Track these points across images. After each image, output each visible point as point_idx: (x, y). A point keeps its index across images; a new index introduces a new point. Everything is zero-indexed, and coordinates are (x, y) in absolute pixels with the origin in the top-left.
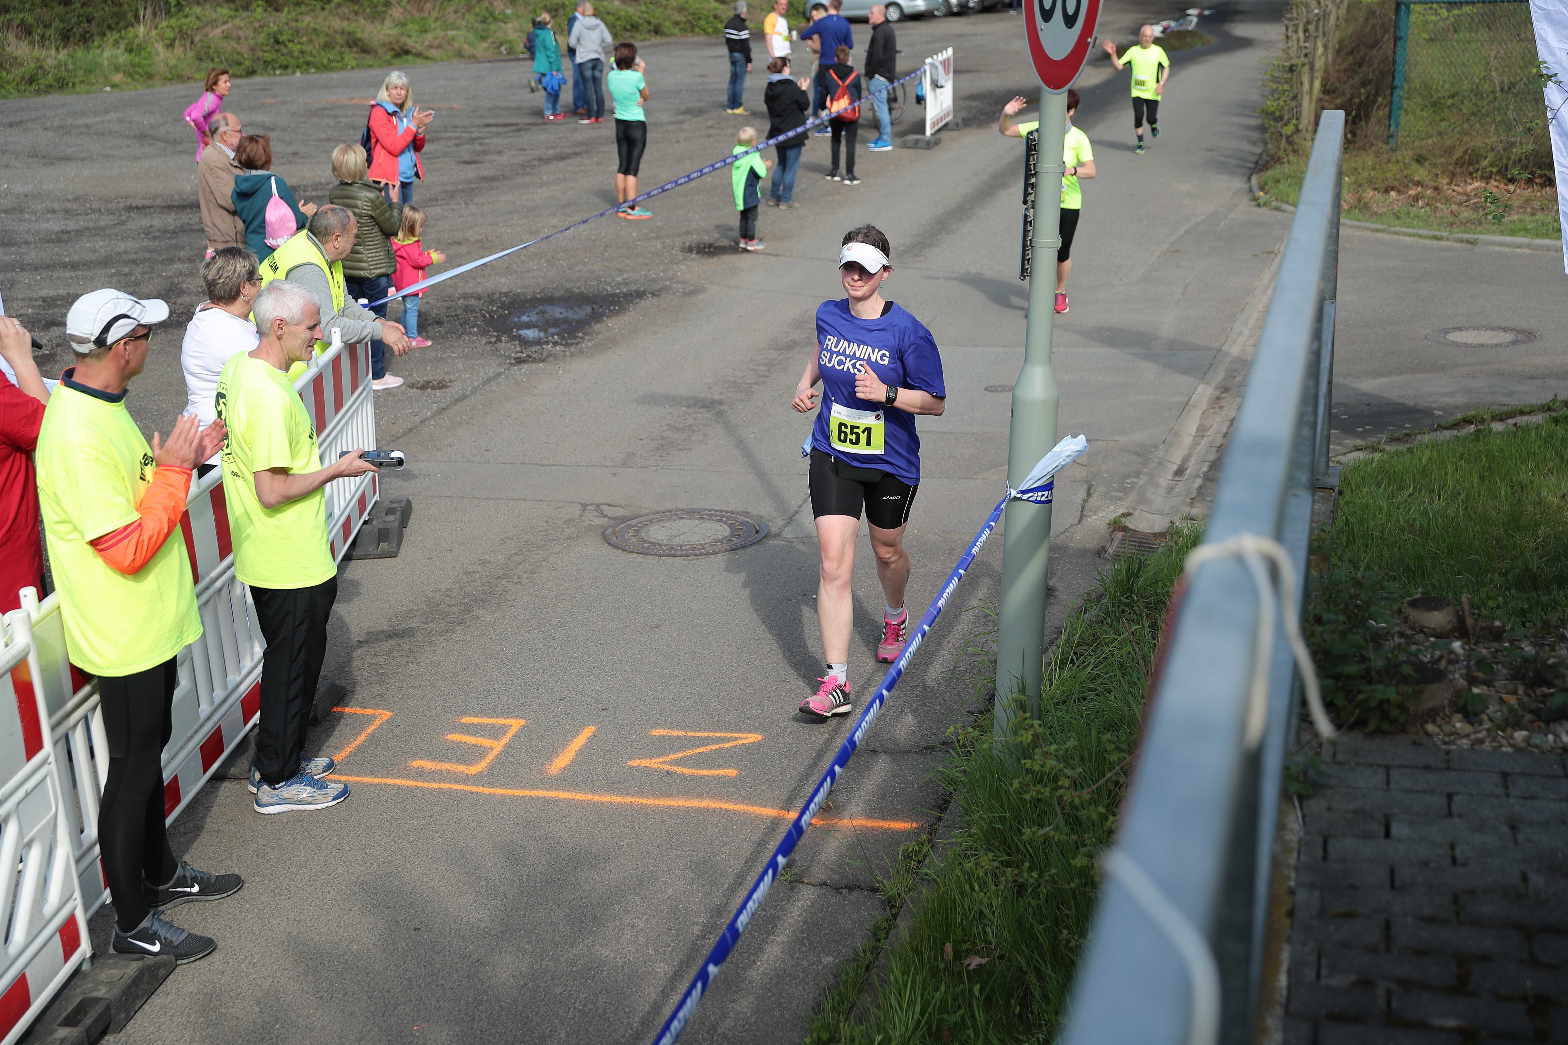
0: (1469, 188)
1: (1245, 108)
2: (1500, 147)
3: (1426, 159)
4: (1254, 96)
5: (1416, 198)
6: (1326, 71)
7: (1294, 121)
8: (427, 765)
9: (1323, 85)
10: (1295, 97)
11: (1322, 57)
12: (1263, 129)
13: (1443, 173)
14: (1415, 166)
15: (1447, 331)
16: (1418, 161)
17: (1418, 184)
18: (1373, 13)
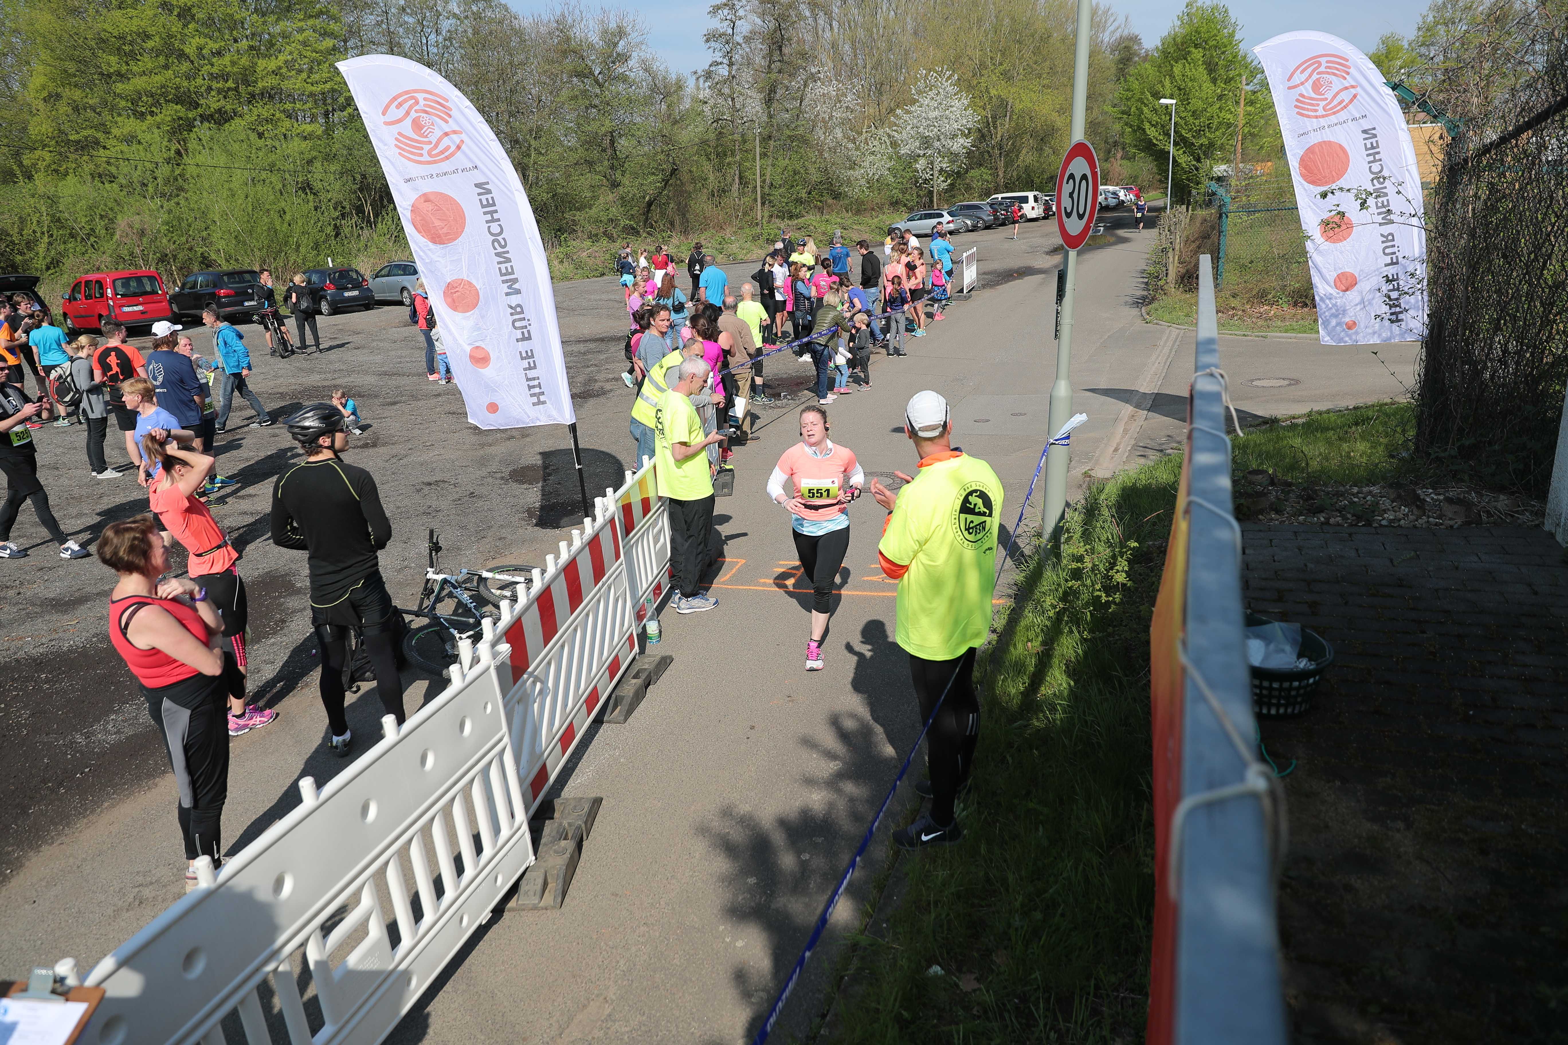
0: (1262, 310)
1: (1138, 273)
2: (1278, 288)
3: (1238, 295)
4: (1143, 267)
6: (1181, 252)
7: (1164, 278)
9: (1179, 259)
10: (1164, 266)
11: (1178, 243)
12: (1147, 283)
13: (1247, 302)
14: (1232, 299)
15: (1252, 381)
16: (1233, 297)
17: (1233, 308)
18: (1205, 220)
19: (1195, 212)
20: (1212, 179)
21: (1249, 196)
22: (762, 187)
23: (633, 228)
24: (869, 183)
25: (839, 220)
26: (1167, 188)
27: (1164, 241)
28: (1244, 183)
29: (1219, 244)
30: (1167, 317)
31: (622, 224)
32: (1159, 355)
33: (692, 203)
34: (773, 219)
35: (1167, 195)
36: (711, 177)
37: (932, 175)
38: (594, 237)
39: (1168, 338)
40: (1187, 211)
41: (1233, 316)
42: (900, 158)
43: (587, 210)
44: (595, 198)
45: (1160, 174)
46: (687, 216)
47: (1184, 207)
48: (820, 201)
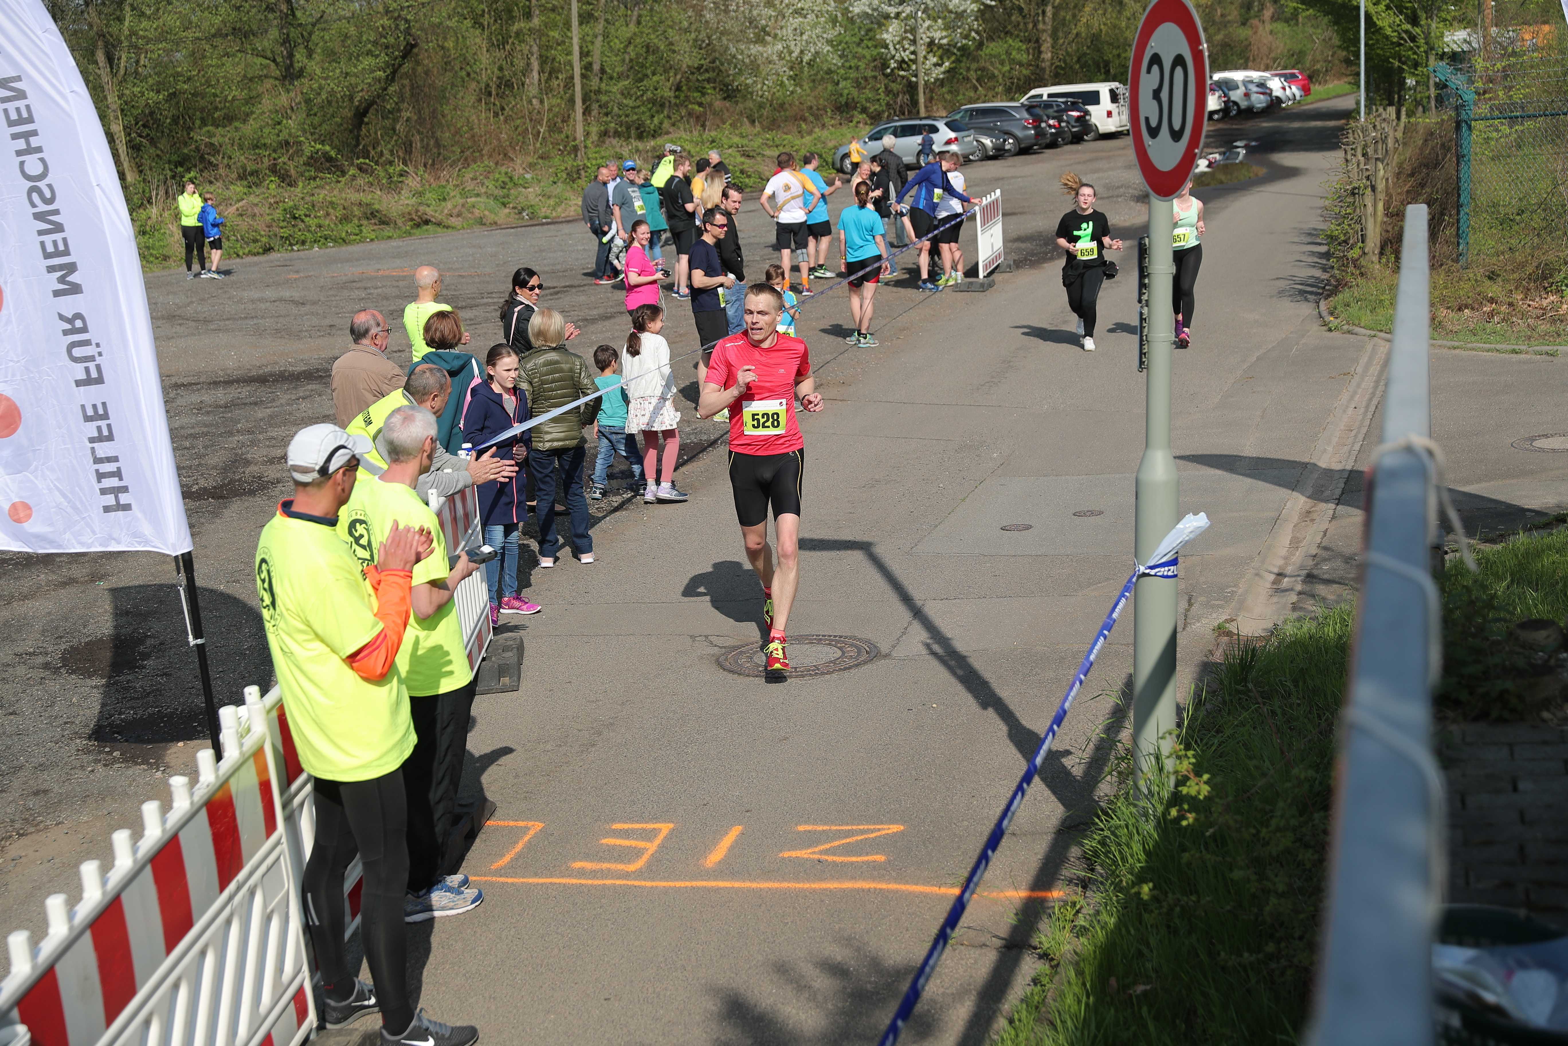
1: (1309, 237)
3: (1498, 275)
4: (1317, 223)
7: (1360, 244)
8: (587, 865)
9: (1387, 208)
10: (1359, 221)
11: (1383, 179)
12: (1327, 255)
13: (1516, 288)
14: (1488, 283)
16: (1490, 278)
17: (1492, 300)
18: (1432, 134)
19: (1413, 120)
20: (1442, 56)
21: (1510, 88)
22: (583, 76)
23: (329, 159)
24: (791, 69)
25: (736, 140)
26: (1358, 74)
27: (1354, 175)
28: (1499, 66)
29: (1458, 178)
30: (1367, 318)
31: (307, 150)
32: (1355, 393)
33: (447, 109)
34: (608, 141)
35: (1359, 87)
36: (485, 59)
37: (913, 53)
38: (250, 177)
39: (1371, 358)
40: (1398, 118)
41: (1491, 315)
42: (852, 20)
43: (237, 124)
44: (252, 100)
45: (1344, 49)
46: (439, 134)
47: (1392, 110)
48: (700, 104)
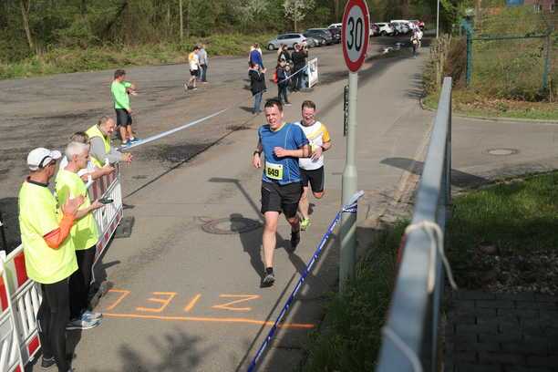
0: (494, 102)
1: (417, 76)
2: (504, 87)
3: (479, 92)
4: (420, 72)
5: (476, 106)
6: (444, 63)
7: (434, 80)
8: (142, 309)
9: (444, 68)
10: (434, 72)
11: (443, 59)
13: (485, 97)
14: (476, 95)
15: (489, 151)
17: (477, 101)
18: (459, 43)
19: (454, 38)
21: (485, 30)
22: (184, 16)
23: (98, 41)
24: (254, 15)
27: (433, 57)
28: (482, 21)
33: (138, 25)
34: (192, 37)
35: (437, 26)
37: (293, 11)
38: (71, 46)
40: (449, 37)
47: (447, 35)
48: (223, 26)
